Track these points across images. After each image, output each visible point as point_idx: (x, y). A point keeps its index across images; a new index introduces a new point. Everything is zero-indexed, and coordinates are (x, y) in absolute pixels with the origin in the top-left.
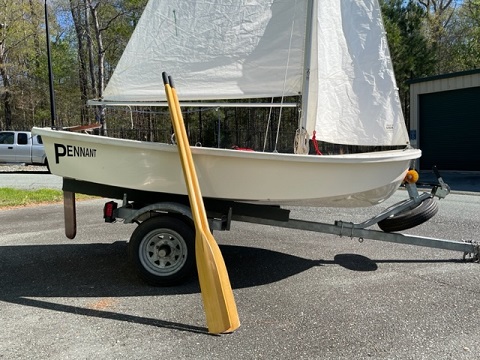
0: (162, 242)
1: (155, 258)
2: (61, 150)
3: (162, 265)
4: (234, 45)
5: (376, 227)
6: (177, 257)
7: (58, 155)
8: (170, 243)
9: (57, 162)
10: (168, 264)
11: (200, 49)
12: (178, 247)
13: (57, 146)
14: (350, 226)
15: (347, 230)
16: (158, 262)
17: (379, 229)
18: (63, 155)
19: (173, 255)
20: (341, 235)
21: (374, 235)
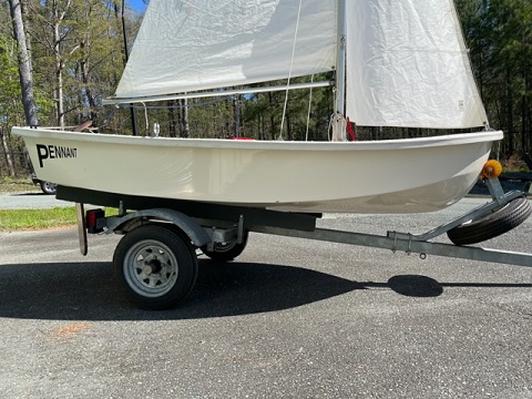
0: (151, 256)
1: (143, 276)
2: (43, 152)
3: (152, 284)
5: (445, 239)
6: (168, 275)
7: (41, 157)
8: (160, 258)
9: (42, 166)
10: (159, 283)
11: (217, 28)
12: (169, 262)
13: (39, 147)
14: (408, 238)
15: (401, 243)
16: (147, 281)
17: (450, 242)
18: (46, 157)
19: (164, 271)
20: (394, 249)
21: (440, 250)
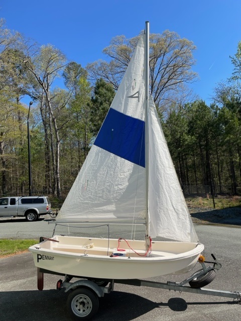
0: (81, 300)
1: (78, 308)
2: (40, 257)
3: (81, 311)
4: (115, 195)
6: (88, 308)
7: (38, 259)
8: (85, 301)
9: (38, 262)
10: (84, 311)
12: (88, 303)
13: (38, 255)
14: (174, 285)
15: (173, 287)
16: (79, 310)
17: (189, 286)
18: (40, 259)
19: (86, 306)
20: (170, 289)
21: (186, 289)
